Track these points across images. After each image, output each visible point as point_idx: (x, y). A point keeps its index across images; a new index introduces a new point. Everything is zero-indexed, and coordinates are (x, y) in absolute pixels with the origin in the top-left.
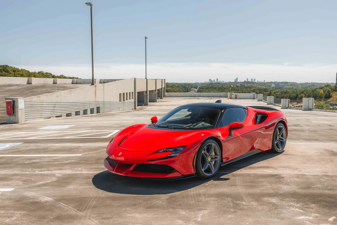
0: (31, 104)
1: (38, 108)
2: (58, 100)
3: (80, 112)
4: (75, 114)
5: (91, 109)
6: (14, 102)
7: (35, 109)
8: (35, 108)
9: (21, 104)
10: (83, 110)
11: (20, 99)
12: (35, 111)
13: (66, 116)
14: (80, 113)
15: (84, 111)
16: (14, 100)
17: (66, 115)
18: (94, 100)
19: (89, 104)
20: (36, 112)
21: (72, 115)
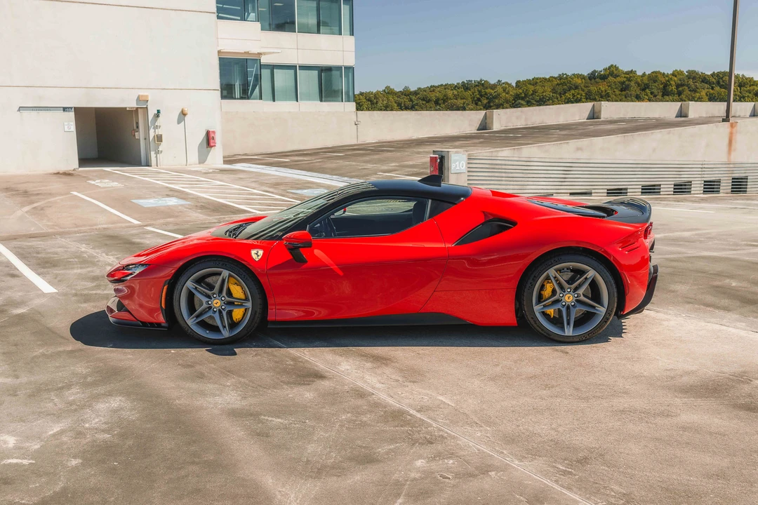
0: (492, 164)
1: (512, 173)
2: (583, 156)
3: (662, 186)
4: (640, 190)
5: (705, 182)
6: (442, 158)
7: (504, 175)
8: (506, 172)
9: (457, 163)
10: (673, 183)
12: (503, 179)
13: (606, 194)
14: (662, 190)
15: (675, 185)
16: (444, 154)
17: (606, 191)
18: (724, 159)
19: (700, 169)
21: (628, 194)
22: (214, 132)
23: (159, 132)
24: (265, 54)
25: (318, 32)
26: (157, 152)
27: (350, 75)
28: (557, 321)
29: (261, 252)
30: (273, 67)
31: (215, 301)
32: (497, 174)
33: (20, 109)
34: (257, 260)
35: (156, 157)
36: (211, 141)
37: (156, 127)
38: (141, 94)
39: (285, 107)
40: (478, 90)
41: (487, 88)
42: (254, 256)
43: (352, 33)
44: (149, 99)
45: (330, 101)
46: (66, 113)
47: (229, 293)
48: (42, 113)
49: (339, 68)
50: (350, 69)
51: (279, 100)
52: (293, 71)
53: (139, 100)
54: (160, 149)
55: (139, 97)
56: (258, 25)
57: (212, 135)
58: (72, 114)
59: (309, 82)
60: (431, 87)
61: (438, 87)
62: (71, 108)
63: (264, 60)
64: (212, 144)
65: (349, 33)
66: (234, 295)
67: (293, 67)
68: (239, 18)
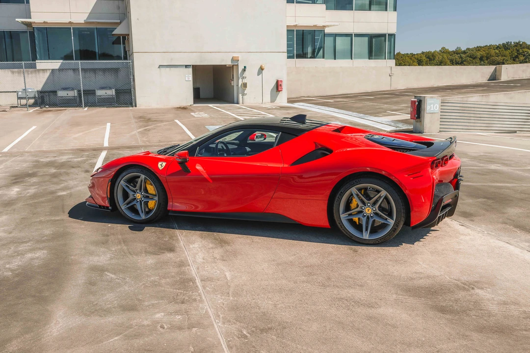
0: (462, 107)
1: (479, 114)
6: (420, 102)
7: (472, 115)
8: (474, 113)
9: (432, 105)
11: (432, 97)
16: (421, 99)
20: (474, 120)
22: (281, 81)
23: (245, 81)
24: (328, 26)
25: (370, 9)
26: (243, 94)
27: (392, 40)
28: (359, 227)
29: (164, 164)
30: (335, 36)
31: (138, 195)
32: (466, 115)
33: (160, 66)
34: (161, 169)
35: (243, 98)
36: (279, 87)
37: (243, 78)
38: (234, 56)
39: (342, 63)
40: (516, 49)
41: (524, 48)
42: (159, 166)
43: (395, 9)
44: (240, 59)
45: (378, 59)
46: (187, 69)
47: (146, 191)
48: (173, 69)
49: (384, 35)
50: (392, 36)
51: (338, 59)
52: (349, 38)
53: (233, 60)
54: (245, 93)
55: (233, 58)
56: (324, 6)
57: (280, 83)
58: (190, 70)
59: (361, 45)
60: (478, 47)
61: (483, 47)
62: (190, 65)
63: (327, 31)
64: (280, 89)
65: (393, 9)
66: (149, 192)
67: (349, 35)
68: (311, 2)
